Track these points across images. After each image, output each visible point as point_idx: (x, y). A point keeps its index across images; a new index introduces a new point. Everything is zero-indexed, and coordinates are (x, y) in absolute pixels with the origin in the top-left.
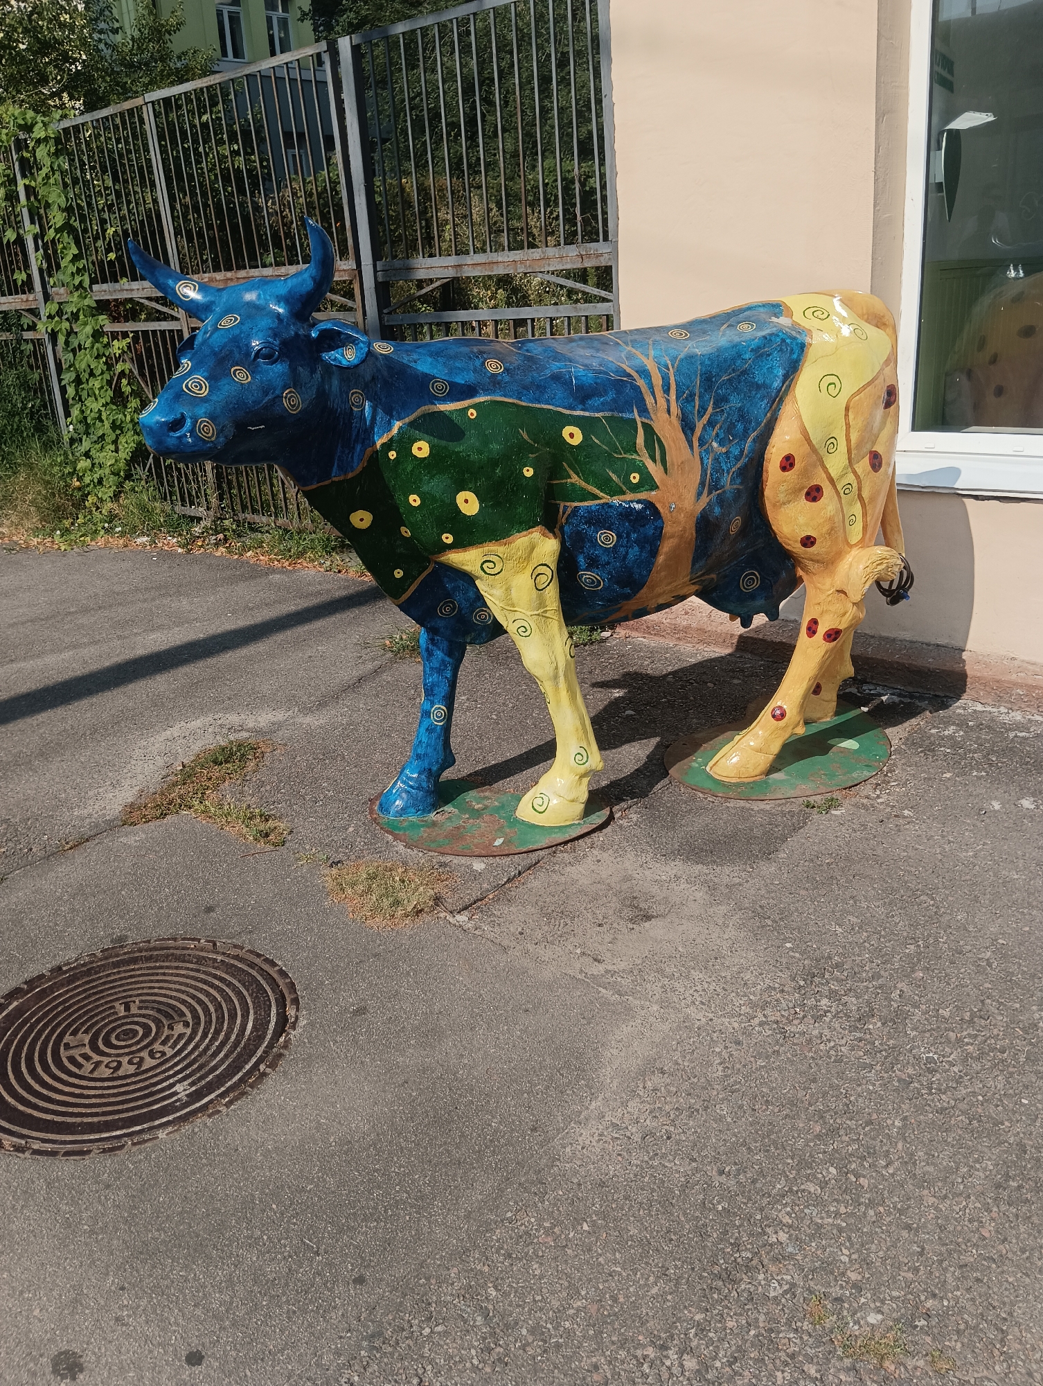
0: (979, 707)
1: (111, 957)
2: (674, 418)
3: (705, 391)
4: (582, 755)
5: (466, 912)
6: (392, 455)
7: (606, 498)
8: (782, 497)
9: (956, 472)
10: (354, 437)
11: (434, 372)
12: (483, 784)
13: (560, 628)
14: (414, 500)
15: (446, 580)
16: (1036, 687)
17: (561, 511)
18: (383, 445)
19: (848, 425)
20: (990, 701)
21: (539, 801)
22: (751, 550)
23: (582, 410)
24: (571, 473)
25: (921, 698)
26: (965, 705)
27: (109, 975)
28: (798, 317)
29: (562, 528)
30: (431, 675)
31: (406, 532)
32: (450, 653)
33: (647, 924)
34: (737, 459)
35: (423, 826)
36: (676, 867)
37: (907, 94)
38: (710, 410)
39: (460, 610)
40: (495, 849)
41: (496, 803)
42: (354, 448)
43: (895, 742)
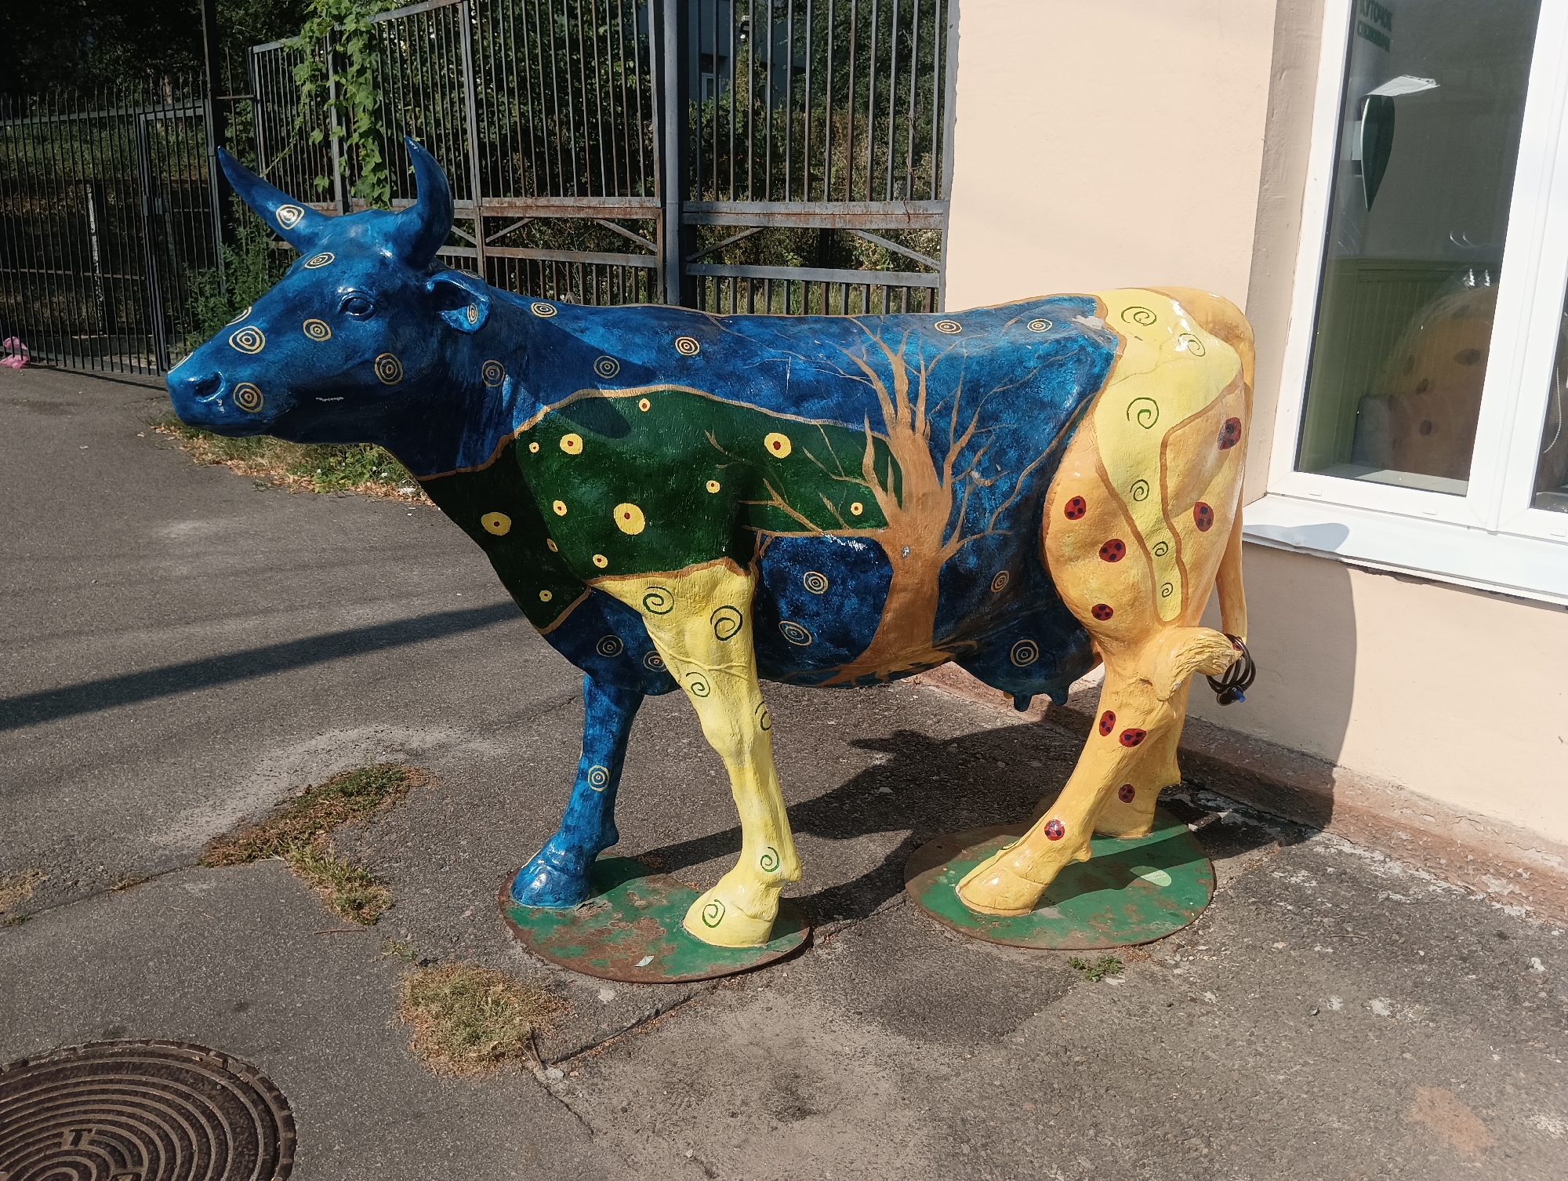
0: (1347, 848)
1: (94, 1057)
2: (919, 435)
3: (968, 403)
4: (771, 858)
5: (564, 1065)
6: (534, 447)
7: (818, 532)
8: (1067, 551)
9: (1341, 531)
10: (484, 420)
11: (605, 347)
12: (659, 871)
13: (751, 690)
14: (560, 508)
15: (606, 610)
16: (1424, 833)
17: (758, 540)
18: (523, 434)
19: (1164, 468)
20: (1362, 841)
21: (712, 910)
22: (1029, 613)
23: (794, 414)
24: (773, 493)
25: (1273, 822)
26: (1326, 842)
27: (77, 1084)
28: (1113, 320)
29: (759, 563)
30: (593, 726)
31: (554, 547)
32: (618, 701)
33: (797, 1125)
34: (1006, 496)
35: (558, 922)
36: (870, 1036)
37: (1319, 47)
38: (971, 429)
39: (625, 650)
40: (636, 972)
41: (665, 902)
42: (484, 433)
43: (1222, 882)
